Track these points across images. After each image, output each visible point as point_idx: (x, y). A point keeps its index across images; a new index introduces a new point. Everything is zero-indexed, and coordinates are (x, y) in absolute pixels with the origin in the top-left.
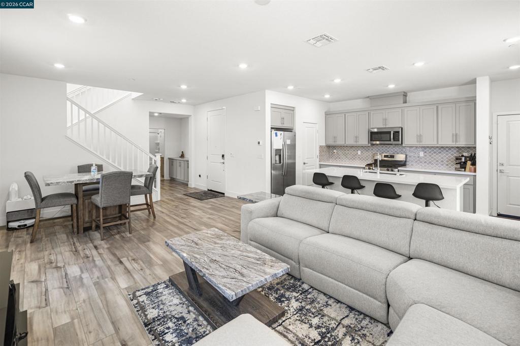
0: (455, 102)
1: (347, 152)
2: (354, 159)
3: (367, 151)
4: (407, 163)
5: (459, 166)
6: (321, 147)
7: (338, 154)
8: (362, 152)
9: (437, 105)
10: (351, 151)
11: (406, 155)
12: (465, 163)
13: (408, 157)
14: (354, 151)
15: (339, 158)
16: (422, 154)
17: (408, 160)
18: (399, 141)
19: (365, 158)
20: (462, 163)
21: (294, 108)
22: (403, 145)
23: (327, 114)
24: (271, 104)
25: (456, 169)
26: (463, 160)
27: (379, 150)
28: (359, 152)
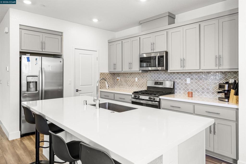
0: (218, 17)
1: (127, 79)
2: (133, 86)
3: (142, 78)
4: (175, 91)
5: (222, 95)
6: (102, 74)
7: (121, 81)
8: (138, 79)
9: (199, 23)
10: (130, 79)
11: (174, 82)
12: (229, 91)
13: (176, 84)
14: (133, 78)
15: (122, 85)
16: (188, 81)
17: (176, 87)
18: (163, 66)
19: (141, 85)
20: (226, 92)
21: (62, 33)
22: (169, 71)
23: (109, 42)
24: (20, 25)
25: (220, 99)
26: (226, 88)
27: (152, 76)
28: (136, 79)
